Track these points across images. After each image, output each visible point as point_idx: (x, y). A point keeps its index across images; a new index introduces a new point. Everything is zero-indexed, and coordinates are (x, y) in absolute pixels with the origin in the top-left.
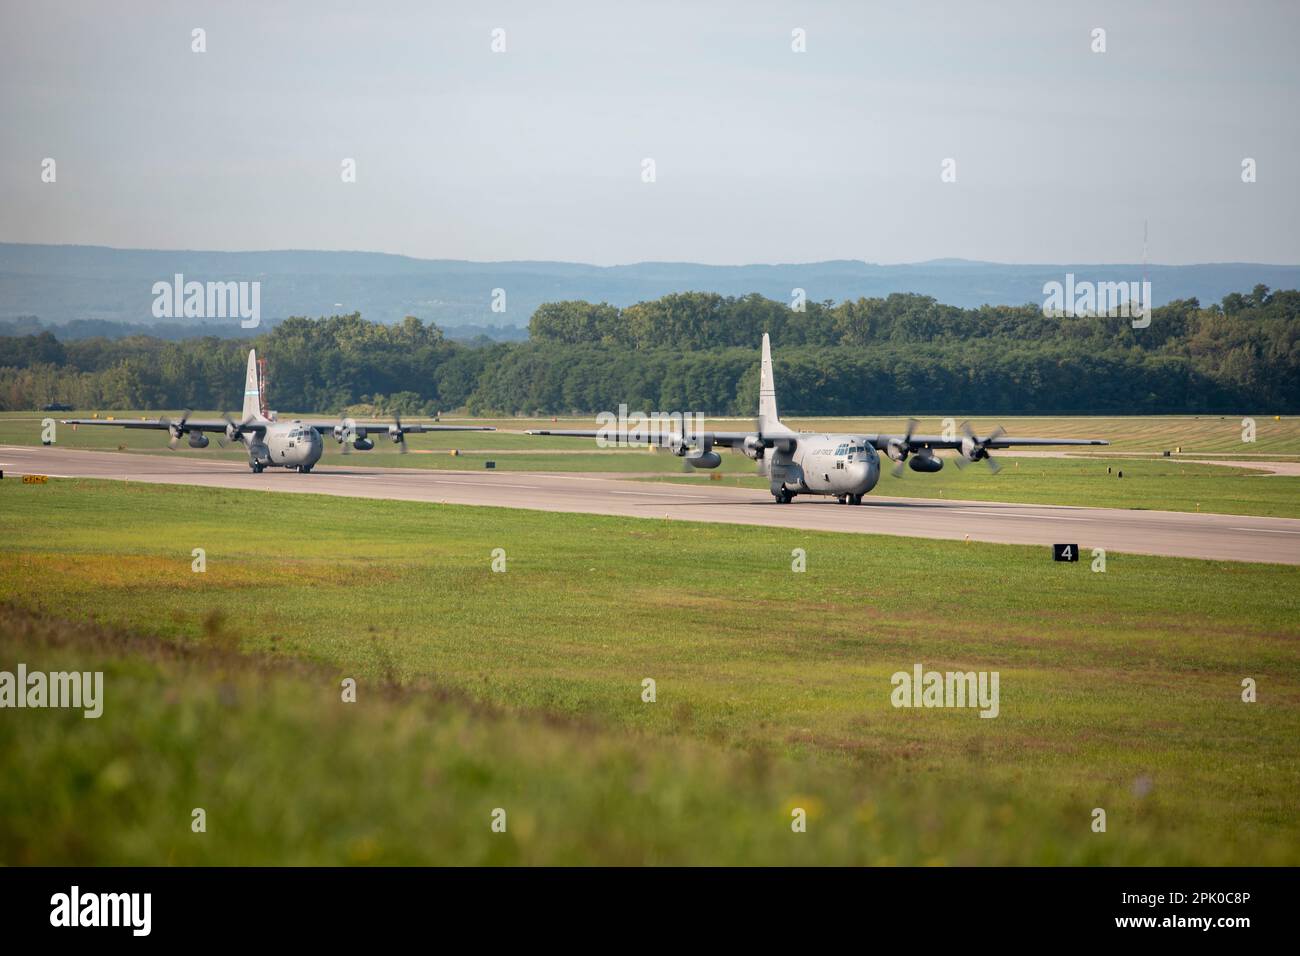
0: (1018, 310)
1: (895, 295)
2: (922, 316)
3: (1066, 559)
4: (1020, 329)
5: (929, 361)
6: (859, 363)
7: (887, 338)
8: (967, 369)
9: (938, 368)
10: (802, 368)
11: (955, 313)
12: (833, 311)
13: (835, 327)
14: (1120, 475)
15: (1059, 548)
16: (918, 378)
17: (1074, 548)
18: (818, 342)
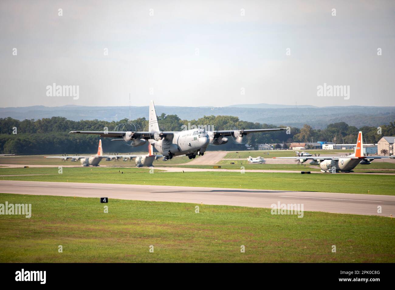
0: (92, 121)
1: (54, 117)
2: (62, 123)
3: (104, 202)
4: (93, 127)
5: (65, 138)
6: (43, 139)
7: (52, 130)
8: (76, 140)
9: (67, 140)
10: (25, 140)
11: (72, 123)
12: (34, 122)
13: (35, 127)
14: (122, 173)
15: (102, 199)
16: (61, 142)
17: (107, 199)
18: (30, 132)
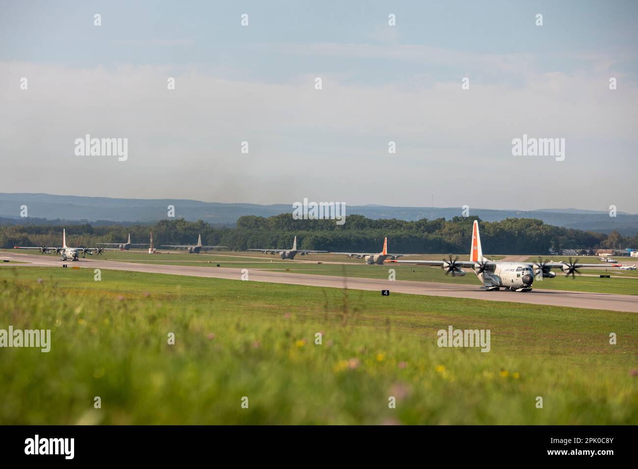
0: (390, 220)
1: (352, 215)
2: (360, 222)
3: (385, 295)
4: (391, 226)
5: (362, 236)
6: (340, 236)
7: (349, 229)
8: (374, 239)
9: (364, 238)
10: (322, 237)
11: (370, 221)
13: (333, 225)
14: (414, 271)
15: (383, 291)
16: (358, 241)
17: (388, 291)
18: (327, 229)
